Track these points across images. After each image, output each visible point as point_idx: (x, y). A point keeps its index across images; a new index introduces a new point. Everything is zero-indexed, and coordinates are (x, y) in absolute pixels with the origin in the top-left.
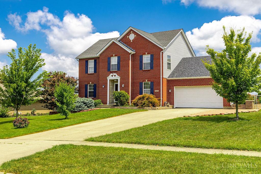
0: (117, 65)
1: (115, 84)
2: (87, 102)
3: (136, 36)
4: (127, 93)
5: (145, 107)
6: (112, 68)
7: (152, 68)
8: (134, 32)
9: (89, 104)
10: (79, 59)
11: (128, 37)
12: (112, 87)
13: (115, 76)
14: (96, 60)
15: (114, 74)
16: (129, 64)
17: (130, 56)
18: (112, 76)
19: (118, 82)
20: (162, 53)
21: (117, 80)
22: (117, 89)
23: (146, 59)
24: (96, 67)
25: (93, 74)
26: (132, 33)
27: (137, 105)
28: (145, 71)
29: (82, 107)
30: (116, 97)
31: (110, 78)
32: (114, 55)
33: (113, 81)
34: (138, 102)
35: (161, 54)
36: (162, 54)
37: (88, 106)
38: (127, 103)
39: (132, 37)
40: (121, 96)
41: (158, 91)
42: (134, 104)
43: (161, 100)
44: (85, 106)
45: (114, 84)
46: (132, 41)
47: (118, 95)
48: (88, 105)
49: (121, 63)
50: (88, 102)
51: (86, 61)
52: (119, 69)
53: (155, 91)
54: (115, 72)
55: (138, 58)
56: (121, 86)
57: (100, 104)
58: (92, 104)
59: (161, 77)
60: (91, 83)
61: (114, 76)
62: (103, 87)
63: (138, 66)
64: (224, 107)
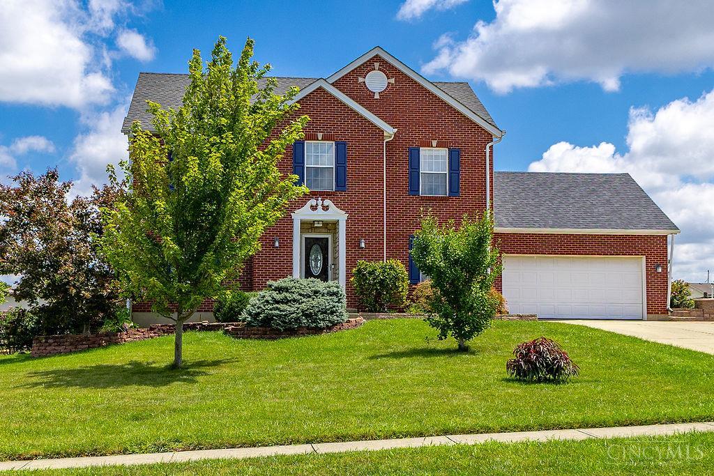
0: (334, 172)
1: (304, 236)
3: (392, 81)
6: (307, 180)
8: (388, 69)
11: (361, 80)
13: (326, 208)
18: (314, 208)
19: (337, 232)
21: (335, 223)
23: (434, 161)
26: (380, 69)
31: (304, 213)
32: (320, 136)
35: (488, 150)
39: (376, 82)
46: (377, 96)
49: (349, 165)
52: (341, 185)
55: (404, 156)
61: (319, 208)
62: (276, 244)
63: (404, 182)
64: (651, 316)
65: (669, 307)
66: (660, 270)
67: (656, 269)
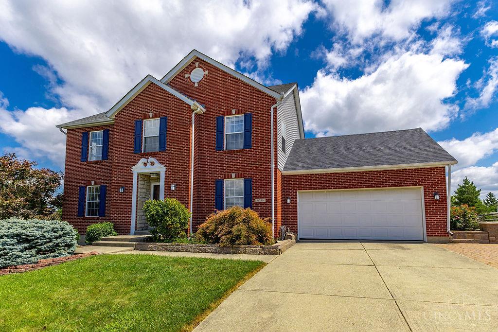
0: (158, 139)
1: (153, 185)
2: (38, 233)
3: (206, 72)
4: (183, 206)
5: (242, 246)
6: (145, 146)
7: (247, 144)
8: (204, 65)
9: (46, 243)
10: (68, 130)
11: (187, 76)
12: (144, 191)
13: (152, 164)
14: (107, 131)
15: (151, 159)
16: (189, 134)
17: (193, 115)
18: (145, 164)
19: (159, 181)
20: (275, 109)
21: (158, 174)
22: (156, 197)
23: (233, 125)
24: (108, 147)
25: (100, 162)
26: (199, 67)
27: (217, 240)
28: (230, 152)
29: (6, 254)
30: (153, 215)
31: (139, 168)
32: (151, 115)
33: (147, 178)
34: (216, 229)
35: (272, 111)
36: (275, 113)
37: (43, 248)
38: (183, 233)
40: (166, 214)
41: (264, 200)
42: (205, 235)
43: (273, 222)
44: (22, 251)
45: (150, 186)
46: (196, 85)
47: (158, 212)
48: (42, 244)
49: (168, 132)
50: (44, 236)
51: (83, 133)
52: (162, 147)
53: (257, 201)
54: (153, 154)
55: (213, 123)
56: (167, 188)
57: (109, 234)
58: (59, 240)
59: (273, 166)
60: (93, 182)
61: (149, 164)
62: (121, 190)
63: (213, 142)
64: (431, 238)
65: (449, 230)
66: (437, 197)
67: (433, 197)
